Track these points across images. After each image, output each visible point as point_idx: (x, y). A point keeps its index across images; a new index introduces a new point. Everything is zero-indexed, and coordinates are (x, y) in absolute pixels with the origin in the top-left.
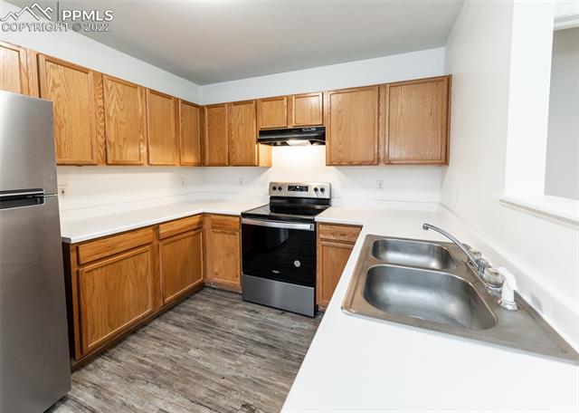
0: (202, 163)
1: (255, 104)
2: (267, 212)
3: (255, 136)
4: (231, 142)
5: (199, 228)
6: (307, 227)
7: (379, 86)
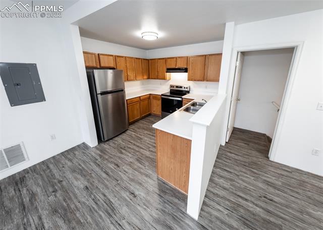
0: (149, 78)
1: (166, 60)
2: (169, 94)
3: (165, 70)
4: (157, 71)
5: (149, 98)
6: (180, 99)
7: (205, 55)
